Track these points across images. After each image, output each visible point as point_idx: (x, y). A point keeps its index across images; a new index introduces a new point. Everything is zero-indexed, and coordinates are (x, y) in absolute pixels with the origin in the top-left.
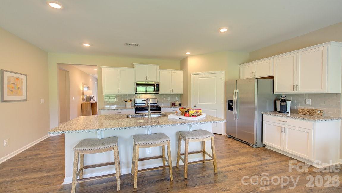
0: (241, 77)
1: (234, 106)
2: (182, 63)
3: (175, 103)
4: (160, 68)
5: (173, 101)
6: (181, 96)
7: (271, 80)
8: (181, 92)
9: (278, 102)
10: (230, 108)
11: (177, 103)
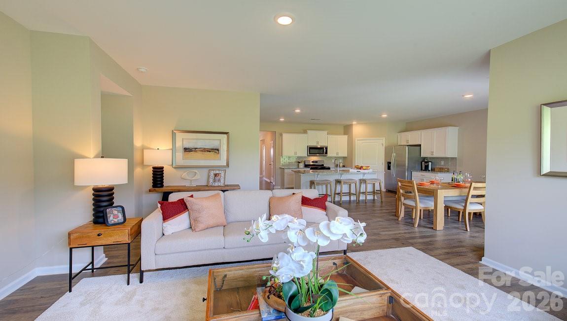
0: (399, 144)
1: (392, 167)
2: (347, 130)
3: (339, 165)
4: (328, 134)
6: (344, 158)
7: (418, 147)
8: (346, 155)
9: (423, 163)
10: (389, 168)
11: (341, 165)
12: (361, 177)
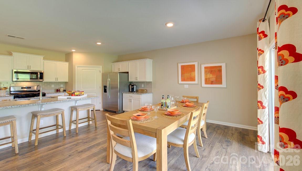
0: (113, 71)
1: (107, 90)
3: (59, 90)
4: (44, 59)
5: (57, 88)
6: (66, 83)
8: (66, 80)
9: (130, 86)
10: (105, 91)
11: (62, 90)
12: (73, 104)
